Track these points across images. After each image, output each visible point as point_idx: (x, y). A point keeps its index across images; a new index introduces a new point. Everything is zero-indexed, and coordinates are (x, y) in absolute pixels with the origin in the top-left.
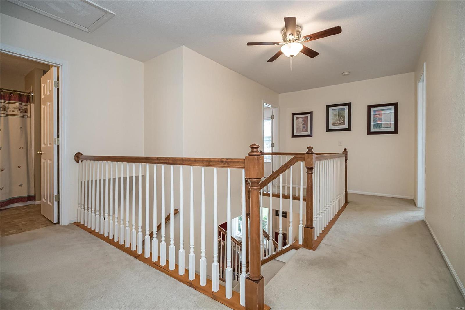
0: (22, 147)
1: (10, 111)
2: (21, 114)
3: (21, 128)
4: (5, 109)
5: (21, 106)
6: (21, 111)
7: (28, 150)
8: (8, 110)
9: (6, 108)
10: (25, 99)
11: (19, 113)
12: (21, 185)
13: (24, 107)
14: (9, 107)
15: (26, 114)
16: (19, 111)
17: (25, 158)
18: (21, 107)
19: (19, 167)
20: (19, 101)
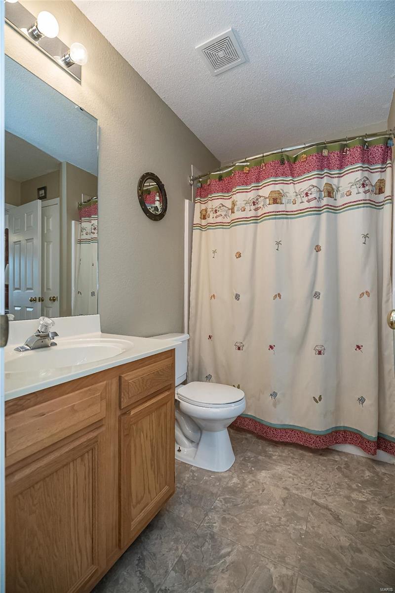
0: (367, 292)
1: (342, 196)
2: (368, 196)
3: (366, 236)
4: (330, 194)
5: (366, 174)
6: (367, 188)
7: (384, 299)
8: (338, 196)
9: (333, 189)
10: (377, 151)
11: (362, 196)
12: (362, 400)
13: (375, 178)
14: (340, 185)
15: (381, 197)
16: (361, 190)
17: (375, 322)
18: (368, 179)
19: (358, 347)
20: (363, 162)
